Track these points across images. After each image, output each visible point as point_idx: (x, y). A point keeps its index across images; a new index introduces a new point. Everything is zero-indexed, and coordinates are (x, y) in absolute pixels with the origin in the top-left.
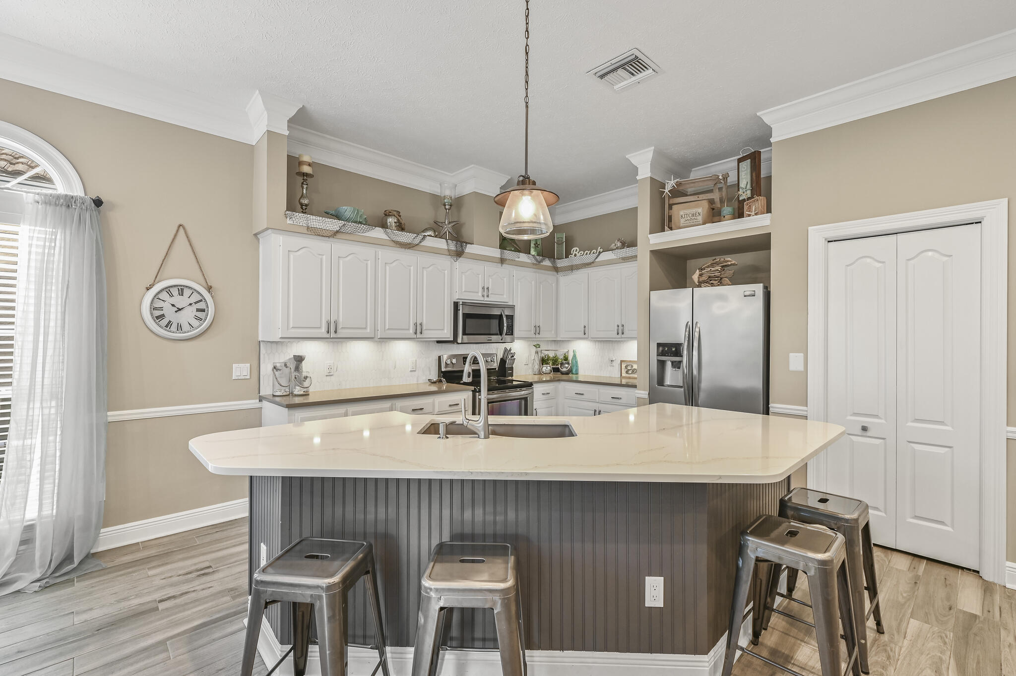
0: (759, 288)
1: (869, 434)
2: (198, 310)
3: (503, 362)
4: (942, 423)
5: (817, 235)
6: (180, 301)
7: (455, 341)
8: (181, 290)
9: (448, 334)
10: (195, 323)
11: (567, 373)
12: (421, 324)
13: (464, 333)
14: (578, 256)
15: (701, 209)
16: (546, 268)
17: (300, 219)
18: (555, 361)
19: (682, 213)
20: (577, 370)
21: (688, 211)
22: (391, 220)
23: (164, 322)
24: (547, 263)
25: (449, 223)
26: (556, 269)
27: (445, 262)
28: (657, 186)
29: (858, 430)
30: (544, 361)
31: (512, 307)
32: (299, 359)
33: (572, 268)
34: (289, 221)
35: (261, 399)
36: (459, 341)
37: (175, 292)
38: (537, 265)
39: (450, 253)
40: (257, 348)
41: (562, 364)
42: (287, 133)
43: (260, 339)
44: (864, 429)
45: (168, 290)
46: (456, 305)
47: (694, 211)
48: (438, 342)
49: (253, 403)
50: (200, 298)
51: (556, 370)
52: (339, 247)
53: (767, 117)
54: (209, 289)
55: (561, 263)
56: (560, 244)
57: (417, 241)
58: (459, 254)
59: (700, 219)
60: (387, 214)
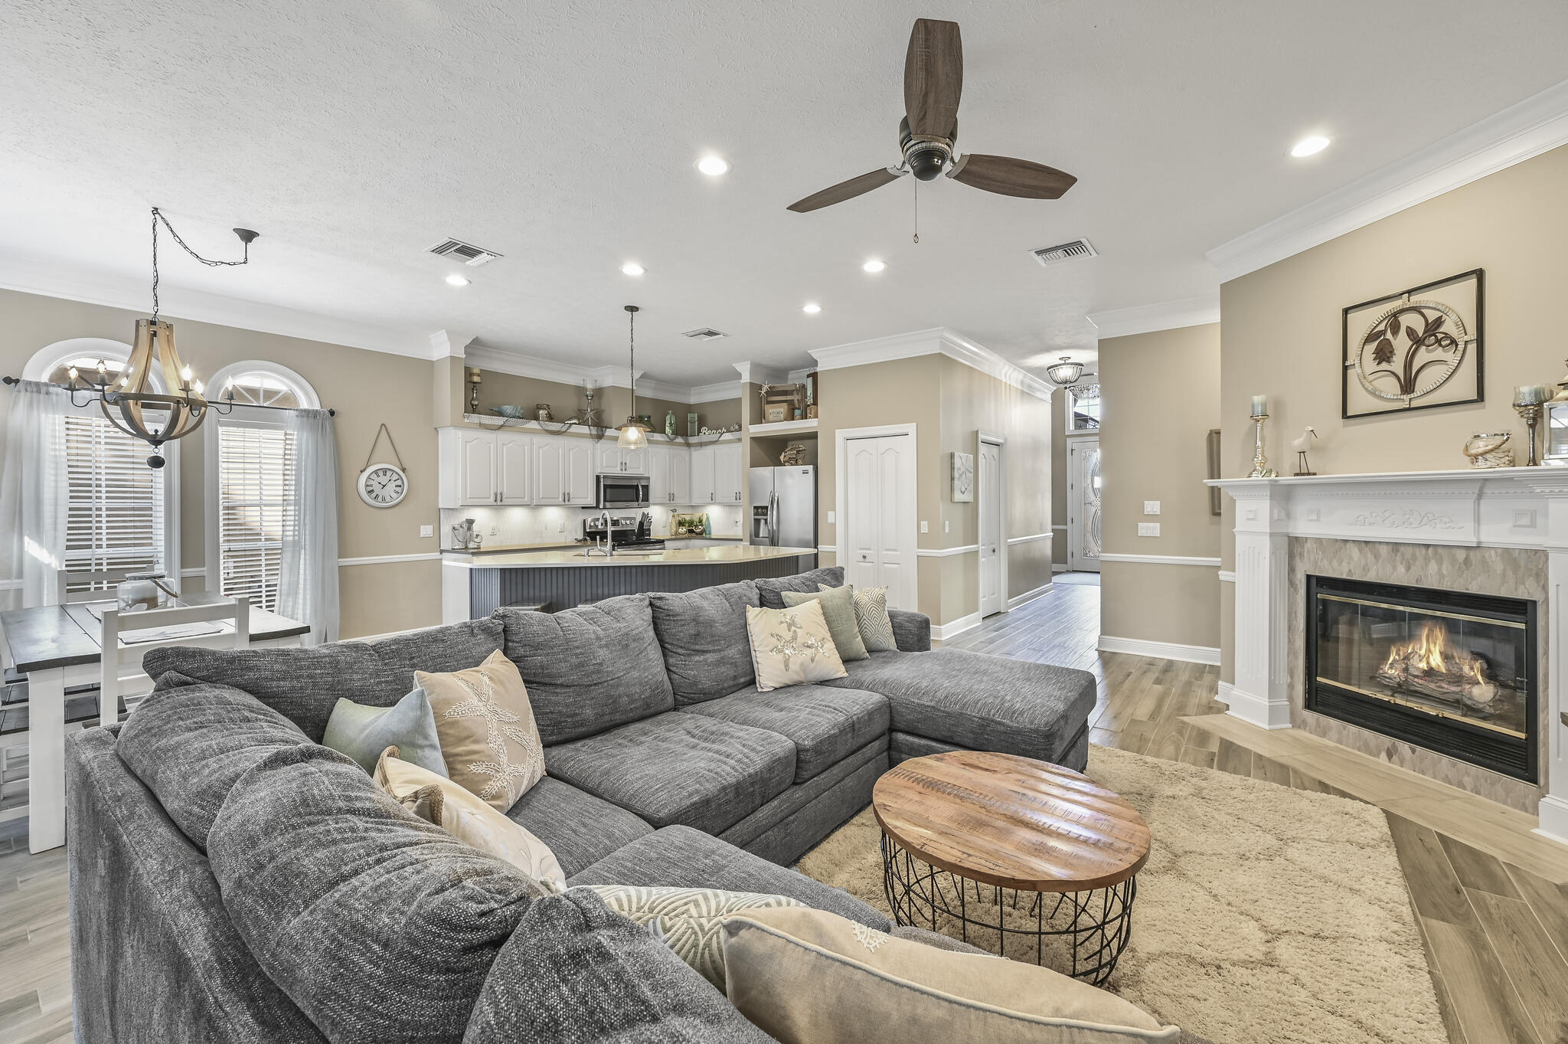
0: (810, 468)
1: (867, 560)
2: (397, 486)
3: (641, 524)
4: (896, 550)
5: (840, 435)
6: (384, 480)
7: (597, 507)
8: (385, 471)
9: (592, 502)
10: (394, 495)
11: (701, 533)
12: (568, 494)
13: (605, 500)
14: (706, 435)
15: (783, 409)
16: (679, 444)
17: (475, 418)
18: (691, 523)
19: (770, 411)
20: (710, 531)
21: (774, 410)
22: (542, 413)
23: (374, 495)
24: (680, 440)
25: (591, 411)
26: (689, 445)
27: (588, 444)
28: (755, 388)
29: (862, 559)
30: (681, 524)
31: (648, 478)
32: (470, 522)
33: (701, 445)
34: (466, 420)
35: (442, 552)
36: (601, 506)
37: (381, 473)
38: (671, 442)
39: (591, 436)
40: (436, 516)
41: (696, 526)
42: (464, 356)
43: (440, 506)
44: (864, 557)
45: (376, 472)
46: (598, 478)
47: (778, 410)
48: (583, 508)
49: (436, 555)
50: (397, 477)
51: (691, 531)
52: (503, 436)
53: (815, 354)
54: (404, 470)
55: (693, 440)
56: (693, 422)
57: (564, 429)
58: (600, 437)
59: (782, 416)
60: (539, 407)
